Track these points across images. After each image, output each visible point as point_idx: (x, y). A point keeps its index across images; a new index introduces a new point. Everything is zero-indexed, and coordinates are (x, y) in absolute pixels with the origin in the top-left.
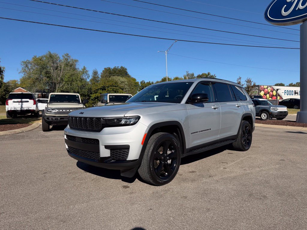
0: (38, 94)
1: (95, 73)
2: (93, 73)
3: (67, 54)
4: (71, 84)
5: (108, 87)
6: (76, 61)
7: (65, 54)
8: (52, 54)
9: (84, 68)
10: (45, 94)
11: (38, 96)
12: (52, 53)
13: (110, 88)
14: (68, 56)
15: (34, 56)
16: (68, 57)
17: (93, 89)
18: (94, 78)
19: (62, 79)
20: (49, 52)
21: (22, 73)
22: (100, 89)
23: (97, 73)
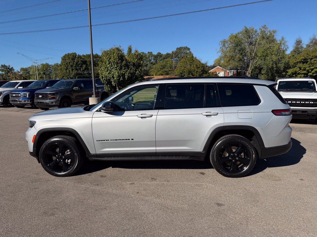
0: (233, 72)
1: (299, 42)
2: (295, 43)
3: (264, 25)
4: (264, 59)
5: (312, 59)
6: (274, 32)
7: (262, 26)
8: (249, 29)
9: (283, 39)
10: (240, 71)
11: (233, 73)
12: (248, 27)
13: (314, 61)
14: (266, 27)
15: (231, 34)
16: (265, 29)
17: (291, 63)
18: (296, 49)
19: (256, 54)
20: (245, 27)
21: (220, 52)
22: (300, 62)
23: (301, 42)
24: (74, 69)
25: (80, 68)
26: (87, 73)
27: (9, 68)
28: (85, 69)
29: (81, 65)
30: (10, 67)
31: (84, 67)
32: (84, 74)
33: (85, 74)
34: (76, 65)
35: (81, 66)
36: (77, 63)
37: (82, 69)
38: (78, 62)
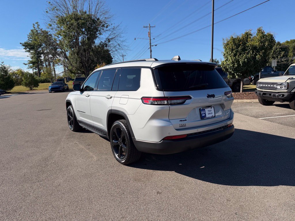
24: (270, 58)
25: (278, 56)
26: (285, 61)
27: (215, 62)
28: (283, 56)
29: (278, 52)
30: (217, 61)
31: (282, 54)
32: (281, 61)
33: (283, 61)
34: (273, 53)
35: (280, 54)
36: (274, 51)
37: (279, 57)
38: (277, 49)
